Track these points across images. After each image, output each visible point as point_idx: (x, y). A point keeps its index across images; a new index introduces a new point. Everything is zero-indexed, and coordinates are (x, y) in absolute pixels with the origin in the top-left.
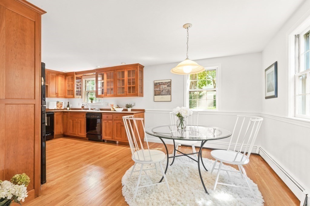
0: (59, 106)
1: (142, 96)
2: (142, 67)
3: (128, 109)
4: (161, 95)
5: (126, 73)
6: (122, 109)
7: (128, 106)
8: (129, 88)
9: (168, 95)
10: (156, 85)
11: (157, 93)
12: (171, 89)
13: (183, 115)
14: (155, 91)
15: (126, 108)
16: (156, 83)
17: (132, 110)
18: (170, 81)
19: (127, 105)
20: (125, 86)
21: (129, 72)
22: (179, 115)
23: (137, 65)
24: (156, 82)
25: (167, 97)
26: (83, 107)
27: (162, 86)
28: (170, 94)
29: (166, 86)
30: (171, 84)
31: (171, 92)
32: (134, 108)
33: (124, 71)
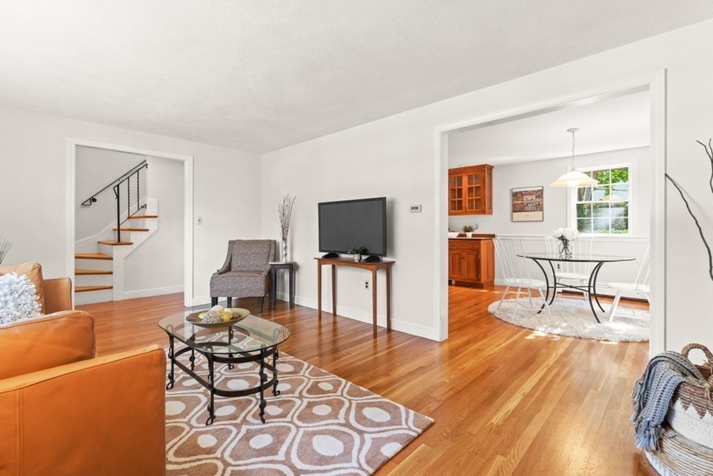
1: (491, 213)
2: (490, 168)
3: (467, 233)
4: (526, 211)
5: (465, 180)
6: (457, 234)
7: (468, 230)
8: (471, 201)
9: (537, 210)
10: (516, 195)
11: (516, 209)
12: (542, 201)
13: (568, 237)
14: (514, 206)
15: (463, 233)
16: (516, 193)
17: (473, 235)
18: (541, 188)
19: (465, 227)
20: (463, 199)
21: (470, 178)
22: (562, 238)
23: (484, 166)
24: (514, 191)
25: (537, 215)
27: (525, 197)
28: (542, 210)
29: (534, 197)
30: (542, 194)
31: (542, 207)
32: (476, 232)
33: (461, 177)
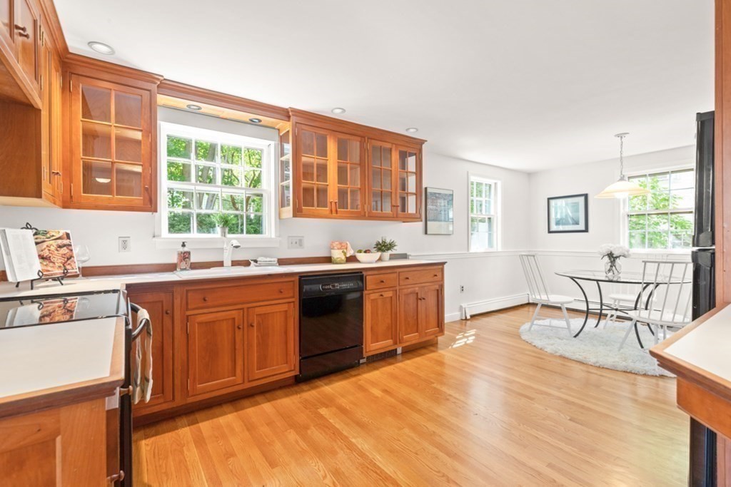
0: (58, 260)
4: (439, 221)
10: (430, 197)
11: (432, 215)
16: (431, 194)
18: (452, 192)
20: (392, 191)
24: (429, 190)
26: (185, 256)
27: (439, 201)
29: (446, 202)
33: (391, 150)
